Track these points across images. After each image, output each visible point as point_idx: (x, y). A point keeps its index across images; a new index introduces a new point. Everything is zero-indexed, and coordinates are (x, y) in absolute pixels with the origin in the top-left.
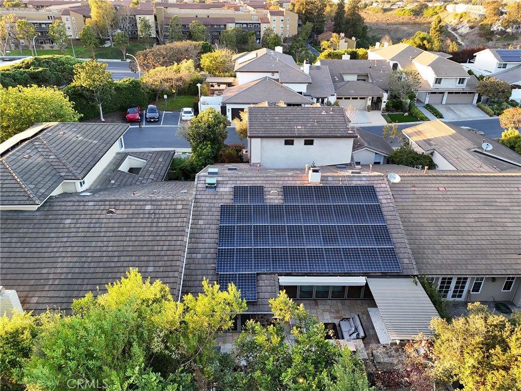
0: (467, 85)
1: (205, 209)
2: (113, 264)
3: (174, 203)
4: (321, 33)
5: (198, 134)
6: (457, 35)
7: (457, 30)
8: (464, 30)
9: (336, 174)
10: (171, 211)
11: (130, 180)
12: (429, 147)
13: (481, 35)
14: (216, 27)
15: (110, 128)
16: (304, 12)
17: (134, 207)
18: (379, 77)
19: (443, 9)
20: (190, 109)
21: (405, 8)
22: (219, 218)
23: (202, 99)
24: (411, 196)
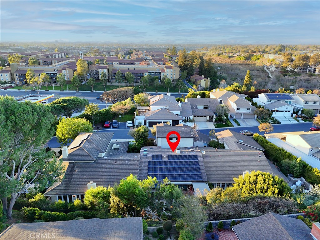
0: (251, 110)
1: (143, 162)
2: (118, 178)
3: (134, 160)
4: (192, 75)
5: (138, 136)
6: (269, 72)
7: (269, 69)
8: (273, 69)
9: (185, 151)
10: (134, 162)
11: (116, 153)
12: (223, 141)
13: (281, 72)
14: (138, 74)
15: (108, 134)
16: (183, 65)
17: (122, 161)
18: (213, 107)
19: (262, 56)
20: (131, 122)
21: (241, 56)
22: (148, 165)
23: (136, 117)
24: (209, 158)
